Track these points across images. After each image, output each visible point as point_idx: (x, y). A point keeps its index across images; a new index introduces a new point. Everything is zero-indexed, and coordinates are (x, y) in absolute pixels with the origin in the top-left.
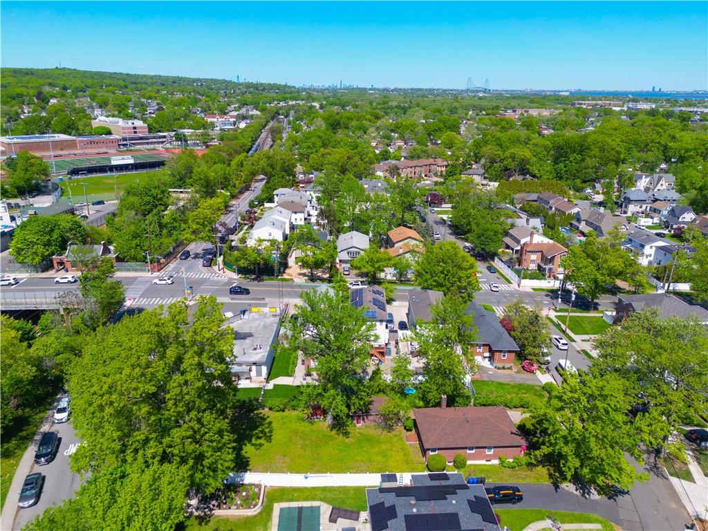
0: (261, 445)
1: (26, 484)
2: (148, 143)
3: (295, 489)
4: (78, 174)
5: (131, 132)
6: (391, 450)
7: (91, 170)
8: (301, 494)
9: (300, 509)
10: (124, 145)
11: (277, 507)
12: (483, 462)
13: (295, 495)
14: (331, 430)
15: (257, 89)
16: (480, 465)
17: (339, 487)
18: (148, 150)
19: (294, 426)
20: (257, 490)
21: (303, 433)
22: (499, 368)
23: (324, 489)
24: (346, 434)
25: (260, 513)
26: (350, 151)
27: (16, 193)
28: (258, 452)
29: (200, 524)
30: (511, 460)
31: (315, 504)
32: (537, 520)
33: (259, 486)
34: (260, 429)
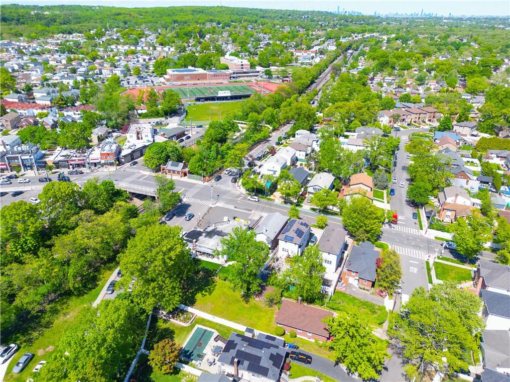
0: (205, 295)
1: (110, 285)
2: (248, 76)
3: (208, 321)
4: (199, 101)
5: (240, 68)
6: (264, 317)
7: (207, 99)
8: (210, 324)
9: (206, 330)
10: (234, 77)
11: (197, 326)
12: (306, 338)
13: (207, 324)
14: (241, 298)
15: (347, 21)
16: (303, 339)
17: (228, 327)
18: (246, 81)
19: (225, 290)
20: (191, 316)
21: (227, 295)
22: (361, 288)
23: (221, 325)
24: (247, 302)
25: (189, 326)
26: (361, 103)
27: (163, 114)
28: (202, 298)
29: (163, 323)
30: (321, 343)
31: (213, 330)
32: (311, 375)
33: (193, 314)
34: (209, 287)
